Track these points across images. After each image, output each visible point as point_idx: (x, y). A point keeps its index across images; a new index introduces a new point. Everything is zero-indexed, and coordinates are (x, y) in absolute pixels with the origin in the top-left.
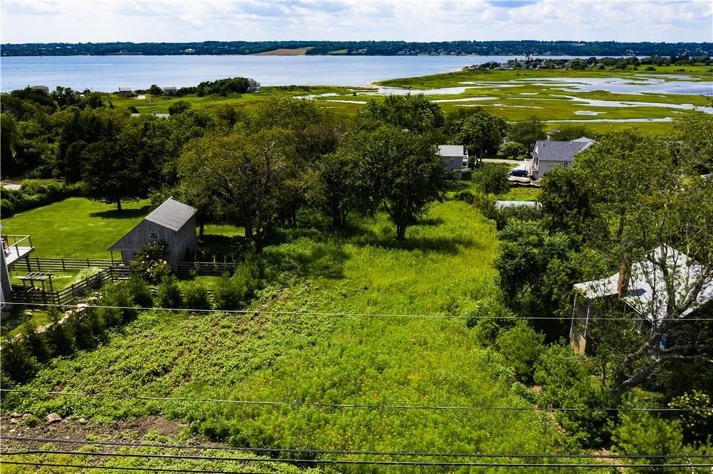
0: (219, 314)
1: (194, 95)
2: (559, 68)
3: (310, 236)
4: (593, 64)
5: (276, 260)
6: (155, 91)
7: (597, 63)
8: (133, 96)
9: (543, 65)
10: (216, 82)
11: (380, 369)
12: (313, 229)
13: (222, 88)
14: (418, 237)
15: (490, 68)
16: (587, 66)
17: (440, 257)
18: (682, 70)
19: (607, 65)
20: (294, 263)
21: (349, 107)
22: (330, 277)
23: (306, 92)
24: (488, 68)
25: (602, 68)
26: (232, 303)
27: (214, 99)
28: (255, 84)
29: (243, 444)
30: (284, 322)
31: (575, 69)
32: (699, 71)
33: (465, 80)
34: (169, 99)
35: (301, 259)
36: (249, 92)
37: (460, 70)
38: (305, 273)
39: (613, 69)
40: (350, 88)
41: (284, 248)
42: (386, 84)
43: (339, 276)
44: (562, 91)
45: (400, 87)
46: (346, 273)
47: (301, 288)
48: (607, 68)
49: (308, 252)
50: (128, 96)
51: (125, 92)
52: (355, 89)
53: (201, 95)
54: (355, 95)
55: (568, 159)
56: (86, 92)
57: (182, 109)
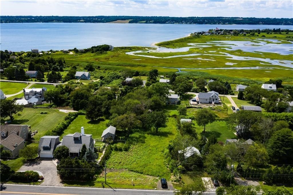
0: (124, 152)
1: (90, 52)
3: (138, 131)
4: (242, 33)
5: (132, 138)
6: (76, 50)
7: (244, 32)
8: (68, 52)
9: (222, 33)
10: (98, 46)
11: (150, 163)
12: (138, 129)
13: (100, 49)
14: (161, 131)
15: (201, 35)
16: (239, 34)
17: (164, 138)
18: (276, 37)
19: (247, 33)
20: (136, 139)
21: (146, 60)
22: (142, 143)
23: (130, 50)
24: (200, 35)
25: (245, 35)
26: (126, 150)
27: (97, 55)
28: (112, 47)
29: (135, 172)
30: (135, 154)
31: (234, 35)
32: (282, 37)
33: (190, 42)
34: (81, 54)
35: (136, 138)
36: (109, 50)
37: (189, 35)
38: (138, 142)
39: (249, 36)
40: (147, 48)
41: (133, 135)
42: (160, 45)
43: (144, 142)
44: (225, 50)
45: (165, 47)
46: (145, 142)
47: (137, 146)
48: (247, 35)
49: (138, 136)
50: (67, 53)
51: (65, 51)
52: (148, 48)
53: (93, 52)
54: (148, 52)
55: (207, 98)
56: (51, 51)
57: (91, 66)
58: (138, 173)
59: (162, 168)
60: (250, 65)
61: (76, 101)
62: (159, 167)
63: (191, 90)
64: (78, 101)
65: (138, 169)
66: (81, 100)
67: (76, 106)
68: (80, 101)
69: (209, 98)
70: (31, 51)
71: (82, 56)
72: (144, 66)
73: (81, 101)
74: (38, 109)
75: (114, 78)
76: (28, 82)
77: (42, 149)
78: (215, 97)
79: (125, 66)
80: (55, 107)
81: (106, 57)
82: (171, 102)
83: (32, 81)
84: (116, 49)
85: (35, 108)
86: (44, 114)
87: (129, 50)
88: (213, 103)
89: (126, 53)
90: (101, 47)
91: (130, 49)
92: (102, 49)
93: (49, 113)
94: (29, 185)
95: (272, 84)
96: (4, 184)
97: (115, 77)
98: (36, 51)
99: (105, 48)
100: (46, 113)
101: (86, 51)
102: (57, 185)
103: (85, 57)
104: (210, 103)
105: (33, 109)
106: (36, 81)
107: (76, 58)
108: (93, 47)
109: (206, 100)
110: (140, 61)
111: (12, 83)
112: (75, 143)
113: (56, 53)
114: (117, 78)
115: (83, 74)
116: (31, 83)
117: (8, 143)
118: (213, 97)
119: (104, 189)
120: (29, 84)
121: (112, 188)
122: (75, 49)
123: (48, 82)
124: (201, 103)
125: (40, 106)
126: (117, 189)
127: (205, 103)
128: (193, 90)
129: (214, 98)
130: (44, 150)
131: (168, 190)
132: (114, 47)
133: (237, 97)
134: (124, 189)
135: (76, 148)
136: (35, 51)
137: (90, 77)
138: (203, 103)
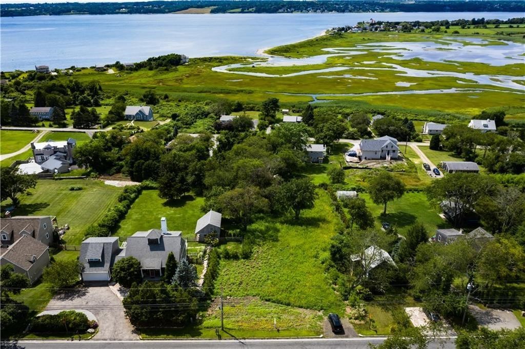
0: (242, 260)
1: (145, 69)
2: (393, 31)
3: (262, 218)
4: (417, 27)
5: (253, 232)
6: (119, 66)
7: (420, 26)
8: (105, 70)
9: (382, 29)
10: (159, 58)
11: (299, 282)
12: (262, 215)
13: (164, 62)
14: (304, 216)
15: (345, 32)
16: (412, 29)
17: (313, 229)
18: (478, 33)
19: (427, 27)
20: (260, 235)
21: (251, 80)
22: (274, 240)
23: (220, 64)
24: (343, 32)
25: (423, 31)
26: (247, 256)
27: (160, 73)
28: (185, 58)
30: (265, 263)
31: (404, 32)
32: (489, 34)
33: (326, 46)
34: (130, 73)
35: (261, 231)
36: (182, 64)
37: (323, 34)
38: (264, 239)
39: (430, 32)
40: (249, 58)
41: (254, 226)
42: (273, 52)
43: (277, 240)
44: (392, 59)
45: (283, 55)
46: (279, 239)
47: (266, 248)
48: (427, 30)
49: (263, 228)
50: (102, 71)
51: (99, 68)
52: (252, 58)
53: (151, 69)
54: (253, 67)
55: (377, 150)
56: (73, 68)
57: (151, 95)
58: (282, 304)
59: (324, 291)
60: (439, 85)
61: (136, 164)
62: (319, 290)
63: (344, 135)
64: (139, 163)
65: (279, 297)
66: (146, 161)
67: (137, 174)
68: (143, 163)
69: (380, 150)
70: (35, 69)
71: (131, 77)
72: (249, 93)
73: (145, 164)
74: (64, 180)
75: (197, 116)
76: (36, 129)
77: (87, 265)
78: (392, 146)
79: (214, 93)
80: (96, 176)
81: (177, 77)
82: (312, 160)
83: (43, 126)
84: (194, 62)
85: (57, 179)
86: (76, 190)
87: (218, 64)
88: (388, 158)
89: (213, 69)
90: (165, 59)
91: (220, 62)
92: (168, 61)
93: (85, 189)
94: (70, 342)
95: (488, 120)
96: (20, 342)
97: (199, 114)
98: (44, 69)
99: (173, 62)
100: (80, 189)
101: (139, 67)
102: (127, 337)
103: (138, 77)
104: (383, 158)
105: (54, 181)
106: (51, 126)
107: (121, 80)
108: (150, 60)
109: (376, 153)
110: (240, 84)
111: (6, 131)
112: (152, 249)
113: (83, 72)
114: (202, 116)
115: (140, 111)
116: (42, 131)
117: (17, 255)
118: (387, 146)
119: (222, 341)
120: (38, 132)
121: (237, 339)
122: (118, 63)
123: (75, 127)
124: (366, 158)
125: (66, 174)
126: (247, 341)
127: (373, 159)
128: (346, 135)
129: (389, 148)
130: (91, 266)
131: (347, 337)
132: (189, 58)
133: (429, 144)
134: (261, 340)
135: (153, 259)
136: (42, 69)
137: (152, 116)
138: (369, 159)
